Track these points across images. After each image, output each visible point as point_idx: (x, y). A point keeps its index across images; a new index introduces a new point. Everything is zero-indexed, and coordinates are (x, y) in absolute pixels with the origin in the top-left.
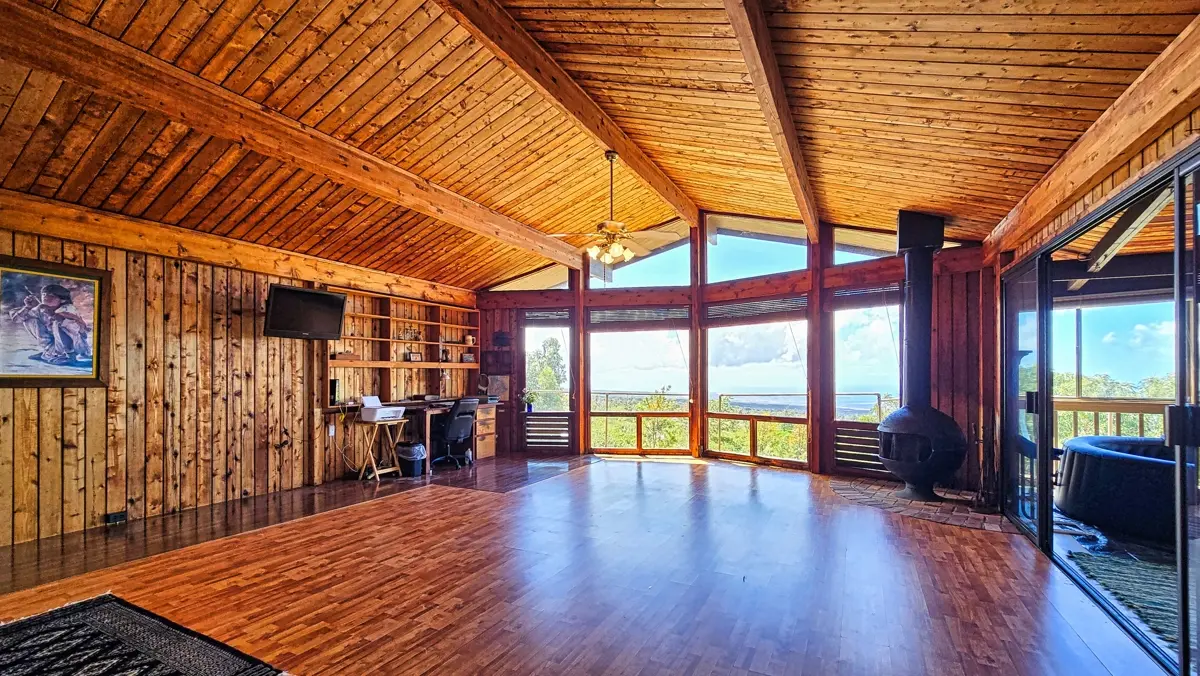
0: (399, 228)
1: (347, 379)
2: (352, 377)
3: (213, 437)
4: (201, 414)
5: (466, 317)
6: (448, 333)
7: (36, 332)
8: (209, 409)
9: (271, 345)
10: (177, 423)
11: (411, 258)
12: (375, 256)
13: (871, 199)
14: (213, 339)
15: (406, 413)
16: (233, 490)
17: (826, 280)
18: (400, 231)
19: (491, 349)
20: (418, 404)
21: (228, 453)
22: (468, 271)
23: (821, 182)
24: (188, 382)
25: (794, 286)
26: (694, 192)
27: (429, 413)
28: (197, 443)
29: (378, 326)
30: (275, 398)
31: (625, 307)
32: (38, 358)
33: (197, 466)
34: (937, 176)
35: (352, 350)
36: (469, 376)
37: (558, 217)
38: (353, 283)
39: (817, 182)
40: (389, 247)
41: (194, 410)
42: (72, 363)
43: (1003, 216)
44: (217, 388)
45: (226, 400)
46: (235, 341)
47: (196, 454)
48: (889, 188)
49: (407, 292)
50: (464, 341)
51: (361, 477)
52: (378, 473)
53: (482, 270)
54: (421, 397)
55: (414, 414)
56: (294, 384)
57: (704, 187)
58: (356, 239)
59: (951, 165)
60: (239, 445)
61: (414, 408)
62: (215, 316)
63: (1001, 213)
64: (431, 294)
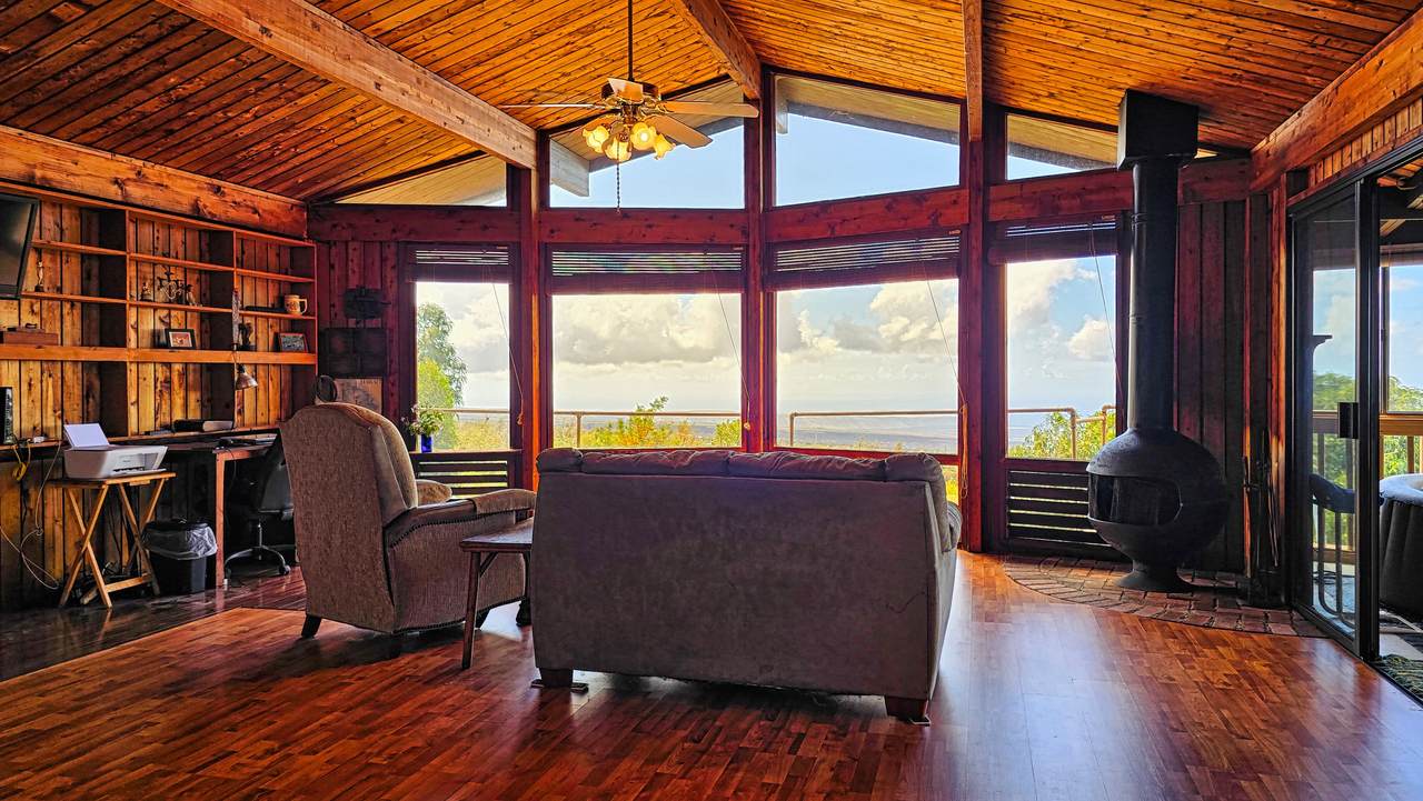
0: (160, 60)
1: (25, 387)
2: (36, 383)
5: (286, 258)
6: (249, 291)
11: (175, 126)
12: (94, 118)
13: (1085, 66)
15: (168, 461)
17: (992, 208)
18: (160, 68)
19: (340, 322)
20: (185, 440)
22: (296, 161)
23: (1005, 32)
25: (936, 215)
26: (762, 29)
27: (223, 458)
29: (95, 271)
31: (618, 246)
34: (1204, 36)
35: (36, 321)
36: (293, 382)
37: (497, 61)
38: (38, 173)
39: (997, 31)
40: (127, 101)
43: (1293, 111)
48: (1117, 51)
49: (158, 198)
50: (281, 305)
51: (65, 598)
52: (107, 589)
53: (327, 158)
54: (197, 426)
55: (188, 462)
57: (782, 23)
58: (55, 77)
59: (1232, 19)
61: (188, 447)
63: (1292, 105)
64: (209, 201)
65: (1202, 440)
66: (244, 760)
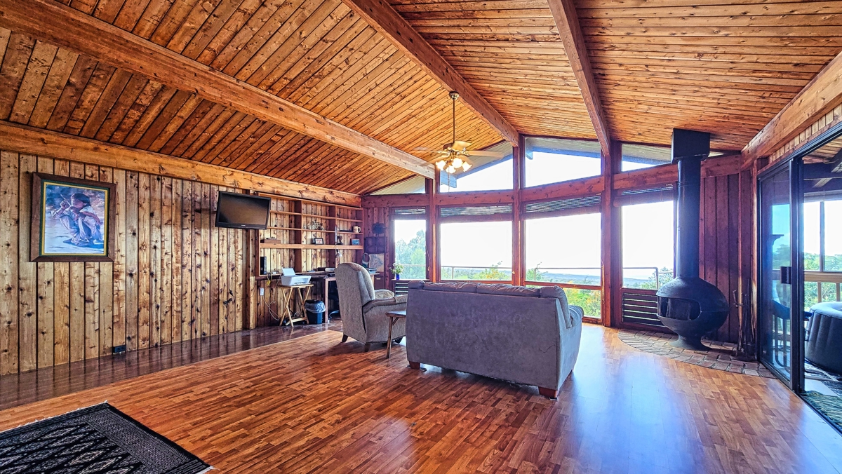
0: (306, 151)
1: (272, 257)
2: (275, 255)
3: (182, 296)
4: (174, 280)
5: (354, 214)
6: (341, 225)
7: (68, 224)
8: (180, 276)
9: (221, 233)
10: (159, 286)
11: (315, 172)
12: (291, 172)
13: (652, 120)
14: (182, 229)
15: (312, 280)
16: (196, 332)
17: (615, 184)
18: (306, 154)
19: (371, 235)
20: (321, 274)
21: (192, 307)
22: (355, 182)
23: (613, 109)
24: (166, 258)
25: (590, 188)
26: (516, 120)
27: (328, 280)
28: (172, 300)
29: (293, 220)
30: (224, 270)
31: (465, 205)
32: (69, 242)
33: (172, 315)
34: (705, 100)
35: (275, 236)
36: (356, 256)
37: (417, 141)
38: (276, 190)
39: (609, 109)
40: (299, 166)
41: (170, 277)
42: (90, 245)
43: (759, 130)
44: (185, 262)
45: (191, 271)
46: (197, 230)
47: (171, 307)
48: (664, 111)
49: (312, 196)
50: (352, 230)
51: (281, 324)
52: (293, 321)
53: (365, 180)
54: (323, 269)
55: (317, 281)
56: (236, 260)
57: (522, 117)
58: (277, 159)
59: (717, 90)
60: (199, 301)
61: (318, 276)
62: (184, 214)
63: (758, 128)
64: (329, 197)
65: (717, 284)
66: (303, 384)
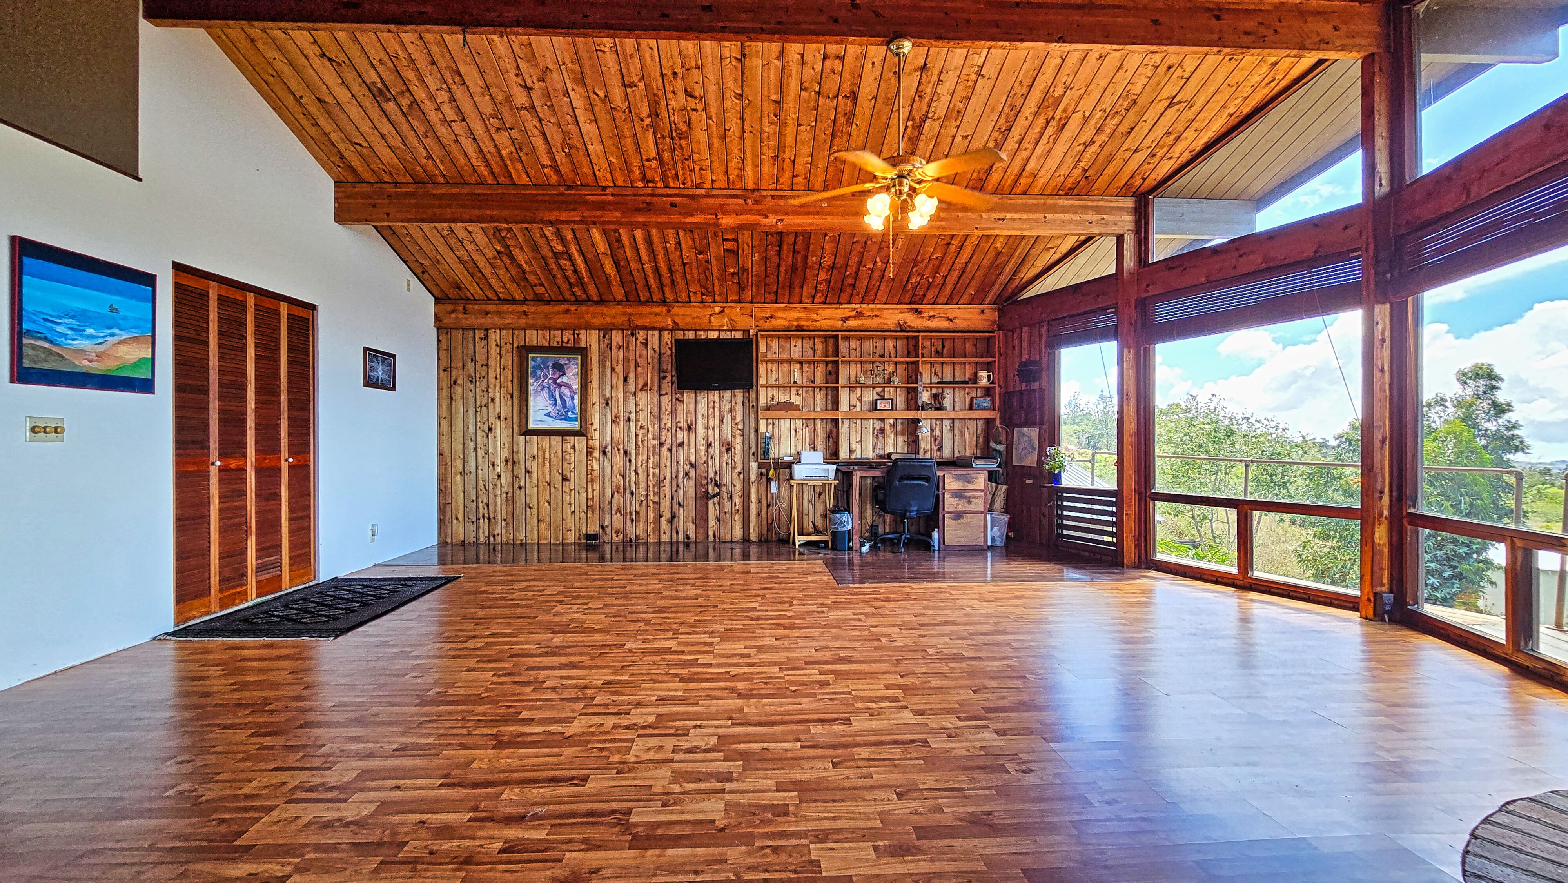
0: (795, 253)
2: (799, 429)
3: (660, 482)
4: (651, 461)
8: (657, 457)
9: (711, 398)
10: (633, 468)
11: (850, 282)
12: (808, 290)
14: (660, 395)
16: (677, 533)
18: (800, 256)
21: (672, 498)
22: (951, 281)
24: (640, 432)
28: (648, 486)
30: (715, 451)
32: (549, 415)
33: (648, 506)
35: (800, 399)
40: (810, 277)
41: (645, 457)
42: (566, 418)
44: (663, 438)
45: (670, 450)
46: (678, 396)
47: (647, 496)
49: (873, 324)
56: (734, 436)
58: (766, 275)
60: (681, 492)
62: (662, 375)
